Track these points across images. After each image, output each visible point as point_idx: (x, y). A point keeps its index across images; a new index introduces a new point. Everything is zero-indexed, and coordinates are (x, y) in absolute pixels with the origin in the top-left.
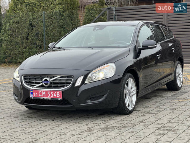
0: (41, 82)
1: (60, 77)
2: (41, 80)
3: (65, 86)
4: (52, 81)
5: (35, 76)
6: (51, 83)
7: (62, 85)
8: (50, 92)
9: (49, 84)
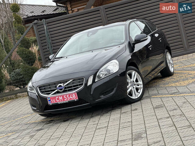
0: (56, 89)
1: (73, 81)
2: (56, 86)
3: (78, 87)
4: (66, 86)
5: (49, 85)
6: (65, 88)
7: (75, 87)
8: (66, 95)
9: (63, 89)
